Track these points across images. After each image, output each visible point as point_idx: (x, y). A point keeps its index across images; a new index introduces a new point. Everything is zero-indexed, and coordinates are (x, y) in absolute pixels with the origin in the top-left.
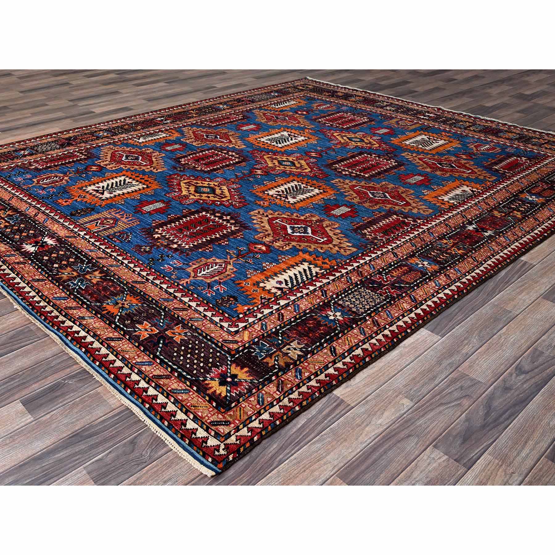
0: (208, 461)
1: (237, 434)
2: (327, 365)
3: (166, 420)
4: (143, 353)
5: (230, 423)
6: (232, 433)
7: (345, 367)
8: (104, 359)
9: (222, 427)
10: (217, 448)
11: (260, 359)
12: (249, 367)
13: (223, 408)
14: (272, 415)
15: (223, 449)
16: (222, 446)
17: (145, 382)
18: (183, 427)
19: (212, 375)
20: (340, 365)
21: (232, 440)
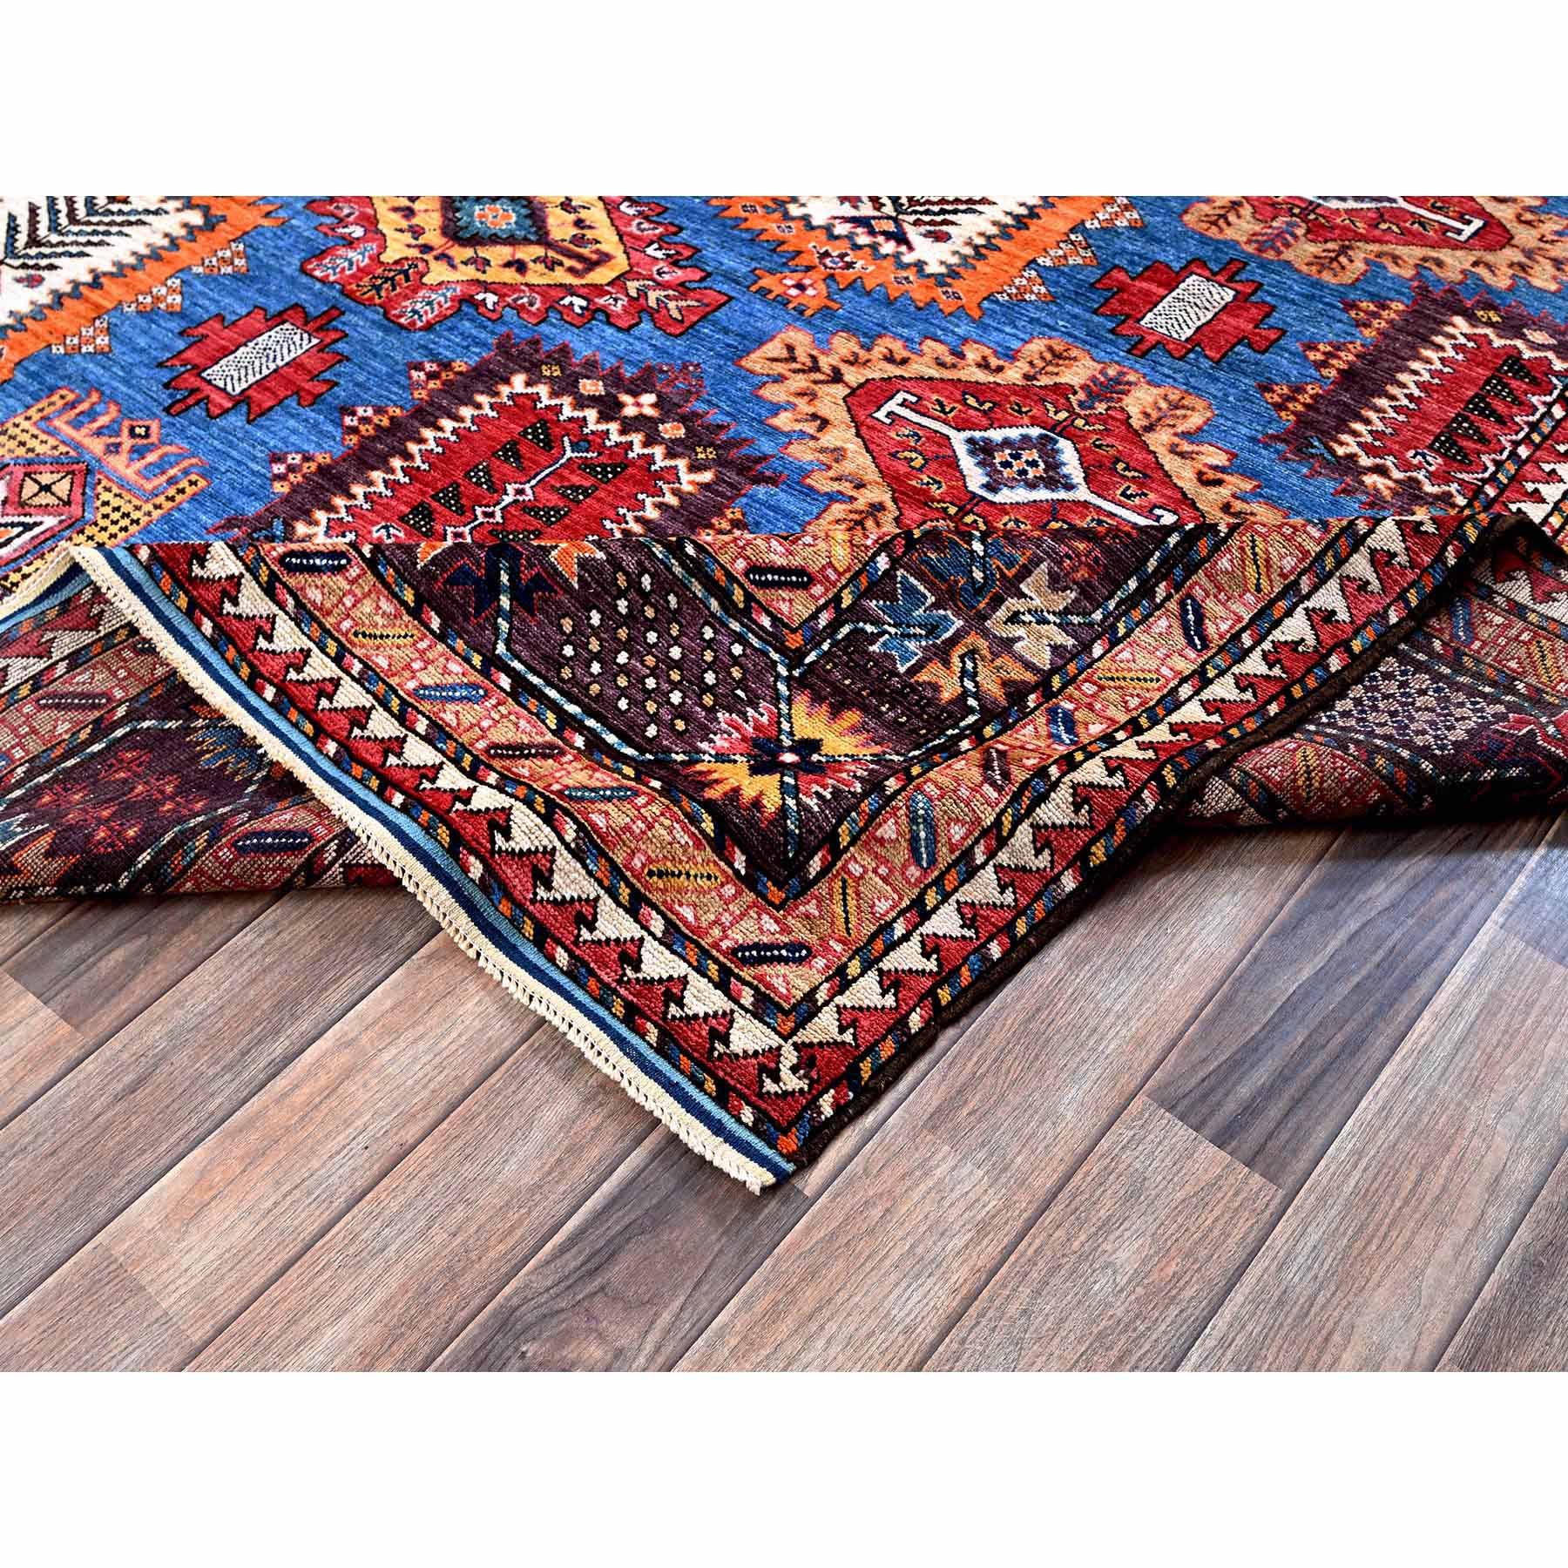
0: (739, 1121)
1: (839, 1000)
2: (1174, 690)
3: (559, 942)
4: (441, 647)
5: (811, 954)
6: (821, 996)
7: (1248, 695)
8: (293, 675)
9: (782, 969)
10: (768, 1064)
11: (902, 669)
12: (865, 709)
13: (780, 885)
14: (971, 915)
15: (794, 1069)
16: (789, 1057)
17: (462, 770)
18: (629, 973)
19: (720, 742)
20: (1224, 689)
21: (825, 1026)
